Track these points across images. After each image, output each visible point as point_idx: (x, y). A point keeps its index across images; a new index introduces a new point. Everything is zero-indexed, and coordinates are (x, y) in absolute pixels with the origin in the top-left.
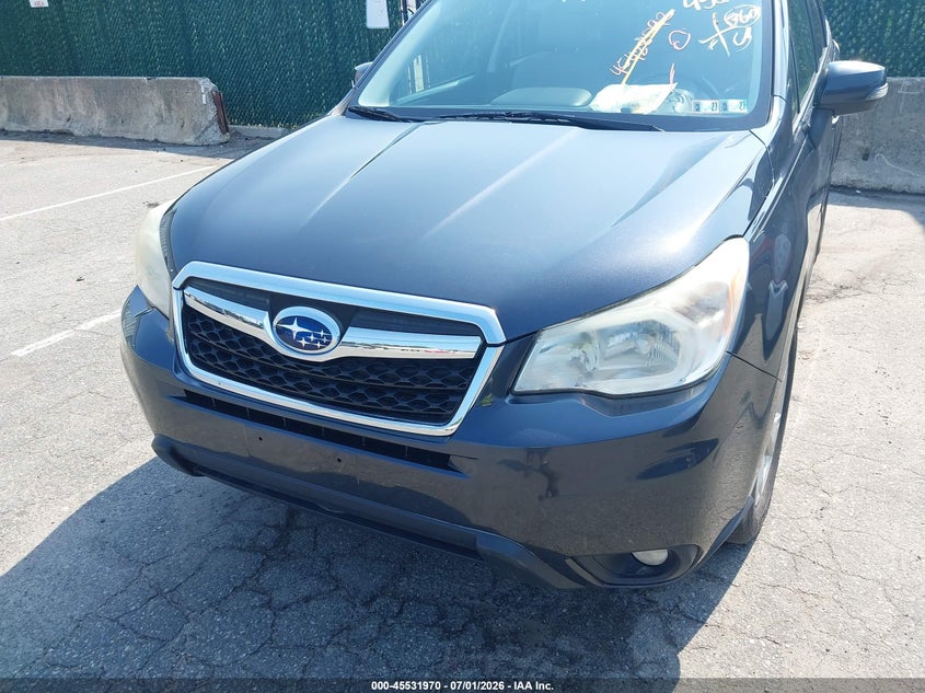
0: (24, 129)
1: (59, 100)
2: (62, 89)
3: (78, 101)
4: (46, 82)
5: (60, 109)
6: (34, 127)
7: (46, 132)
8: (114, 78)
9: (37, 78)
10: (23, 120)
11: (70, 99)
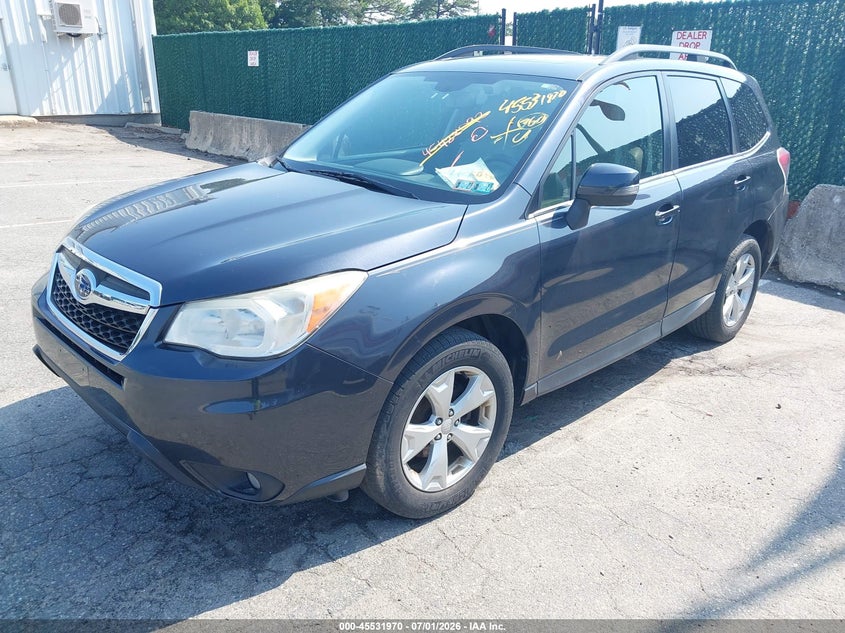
0: (219, 153)
1: (245, 134)
2: (248, 126)
3: (256, 137)
4: (240, 120)
5: (244, 141)
6: (225, 152)
7: (231, 157)
8: (283, 122)
9: (233, 117)
10: (220, 147)
11: (252, 135)
